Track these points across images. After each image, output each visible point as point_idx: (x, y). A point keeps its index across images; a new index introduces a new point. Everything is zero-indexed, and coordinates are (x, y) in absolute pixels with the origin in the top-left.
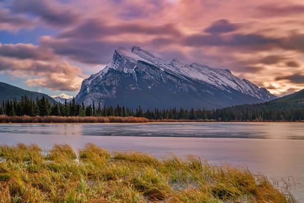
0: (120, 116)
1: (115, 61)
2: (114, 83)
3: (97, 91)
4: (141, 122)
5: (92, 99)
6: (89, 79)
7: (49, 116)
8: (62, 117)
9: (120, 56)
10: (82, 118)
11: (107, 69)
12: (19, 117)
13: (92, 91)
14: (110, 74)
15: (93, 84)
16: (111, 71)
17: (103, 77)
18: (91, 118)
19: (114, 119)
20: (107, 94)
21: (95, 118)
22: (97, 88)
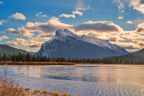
0: (62, 62)
1: (56, 35)
2: (56, 45)
3: (48, 49)
4: (72, 65)
5: (46, 53)
6: (44, 44)
7: (31, 62)
8: (37, 62)
9: (59, 33)
10: (46, 63)
12: (17, 62)
13: (46, 49)
14: (54, 41)
15: (46, 46)
16: (54, 40)
17: (51, 43)
18: (50, 62)
19: (60, 63)
20: (52, 50)
21: (52, 63)
22: (48, 48)
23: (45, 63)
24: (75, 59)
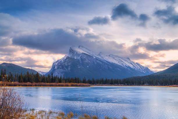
0: (76, 83)
1: (70, 53)
2: (69, 64)
3: (60, 68)
4: (87, 86)
5: (58, 73)
6: (56, 62)
7: (40, 83)
8: (47, 83)
9: (73, 50)
11: (66, 57)
12: (25, 83)
13: (58, 68)
14: (67, 60)
15: (59, 65)
16: (68, 58)
17: (64, 61)
18: (62, 84)
19: (73, 84)
20: (65, 70)
21: (64, 84)
22: (60, 67)
23: (56, 84)
24: (91, 79)
